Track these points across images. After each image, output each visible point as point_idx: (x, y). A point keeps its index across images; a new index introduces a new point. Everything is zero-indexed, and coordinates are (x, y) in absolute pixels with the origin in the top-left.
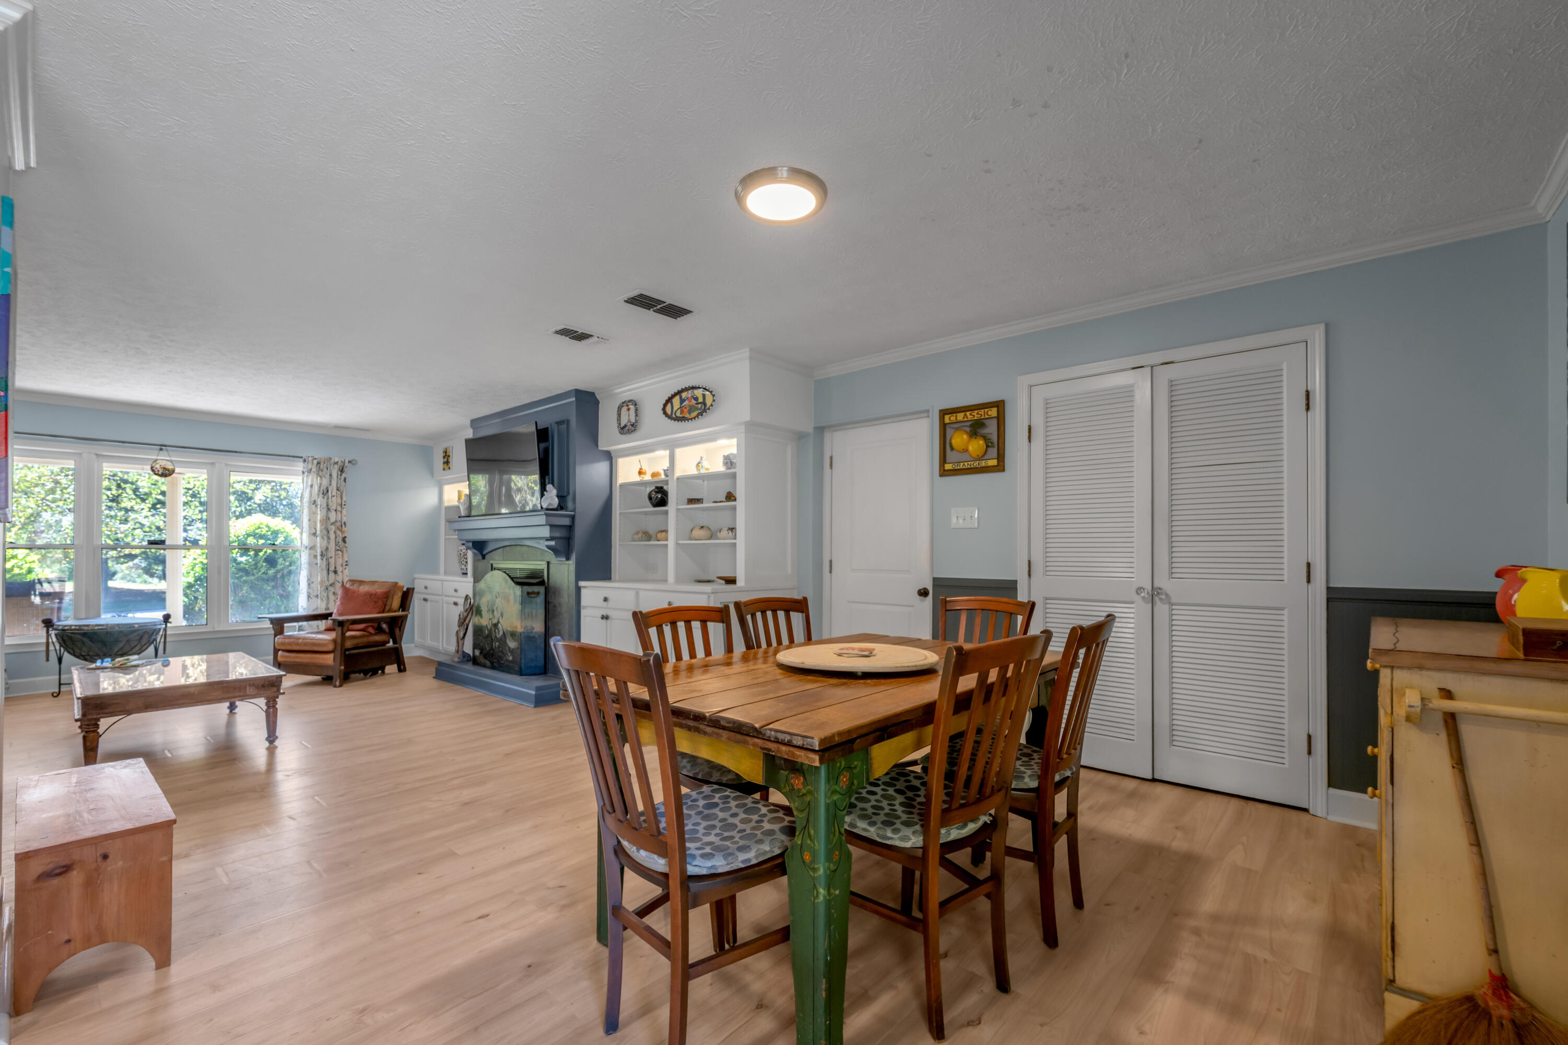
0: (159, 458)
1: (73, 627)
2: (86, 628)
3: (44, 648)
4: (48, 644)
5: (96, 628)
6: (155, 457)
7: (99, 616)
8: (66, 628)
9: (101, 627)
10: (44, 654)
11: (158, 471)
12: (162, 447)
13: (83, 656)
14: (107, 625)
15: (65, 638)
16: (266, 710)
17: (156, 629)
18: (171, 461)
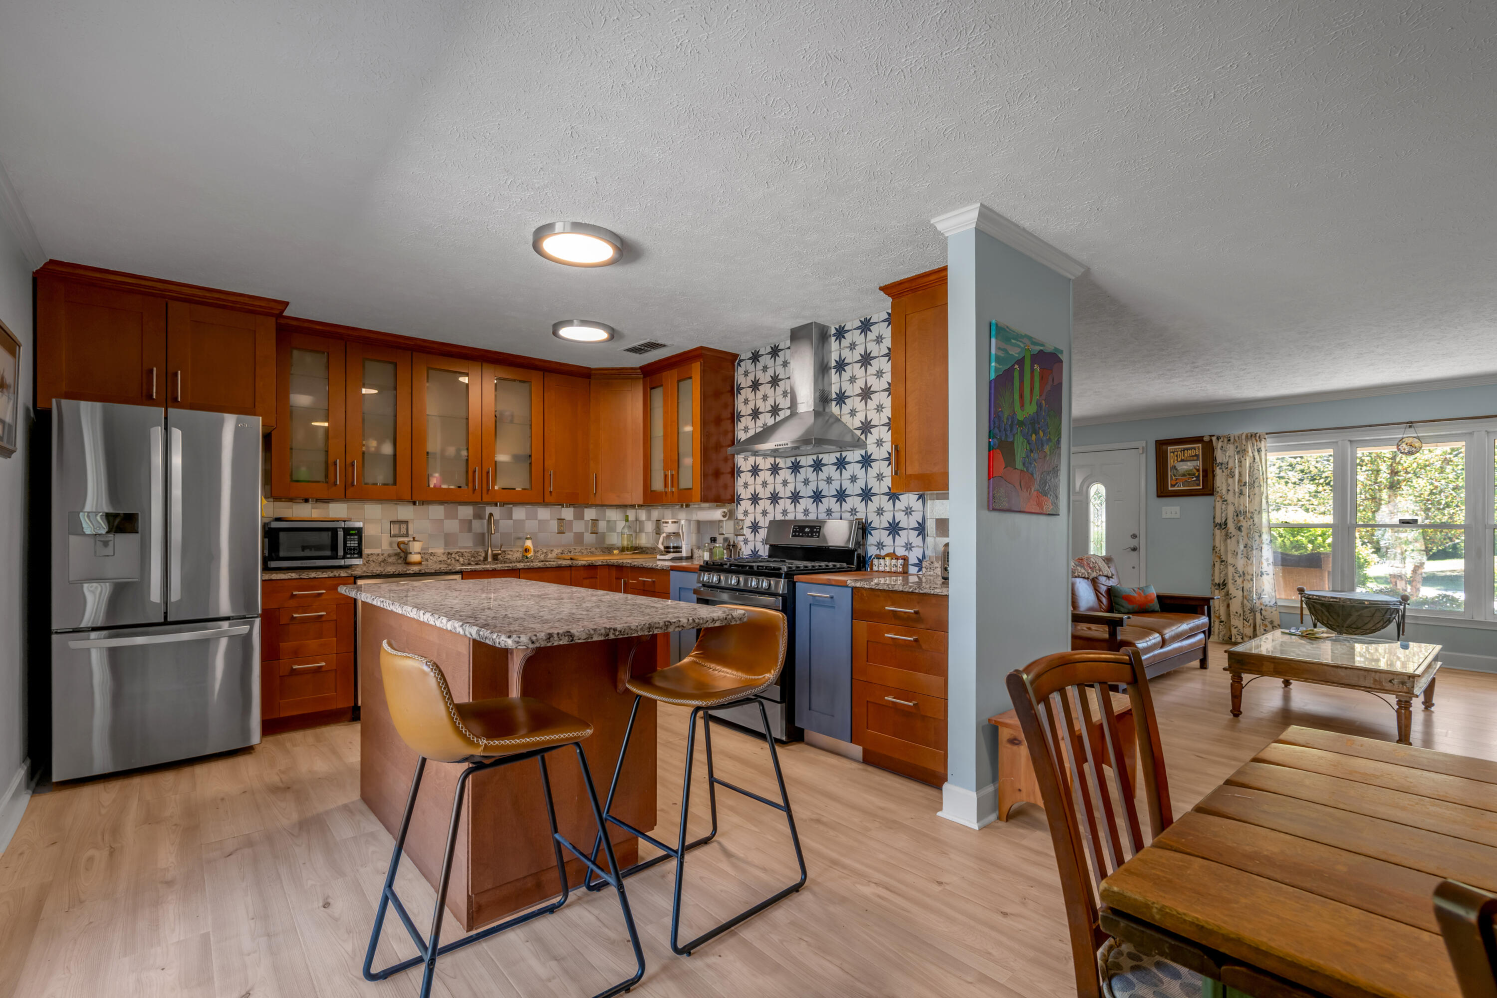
0: (1404, 436)
1: (1315, 597)
2: (1323, 599)
3: (1299, 612)
4: (1302, 608)
5: (1332, 600)
6: (1401, 436)
7: (1353, 590)
8: (1310, 597)
9: (1335, 600)
10: (1299, 617)
11: (1405, 449)
12: (1410, 424)
13: (1330, 625)
14: (1340, 598)
15: (1311, 606)
16: (1397, 709)
17: (1390, 609)
18: (1418, 438)
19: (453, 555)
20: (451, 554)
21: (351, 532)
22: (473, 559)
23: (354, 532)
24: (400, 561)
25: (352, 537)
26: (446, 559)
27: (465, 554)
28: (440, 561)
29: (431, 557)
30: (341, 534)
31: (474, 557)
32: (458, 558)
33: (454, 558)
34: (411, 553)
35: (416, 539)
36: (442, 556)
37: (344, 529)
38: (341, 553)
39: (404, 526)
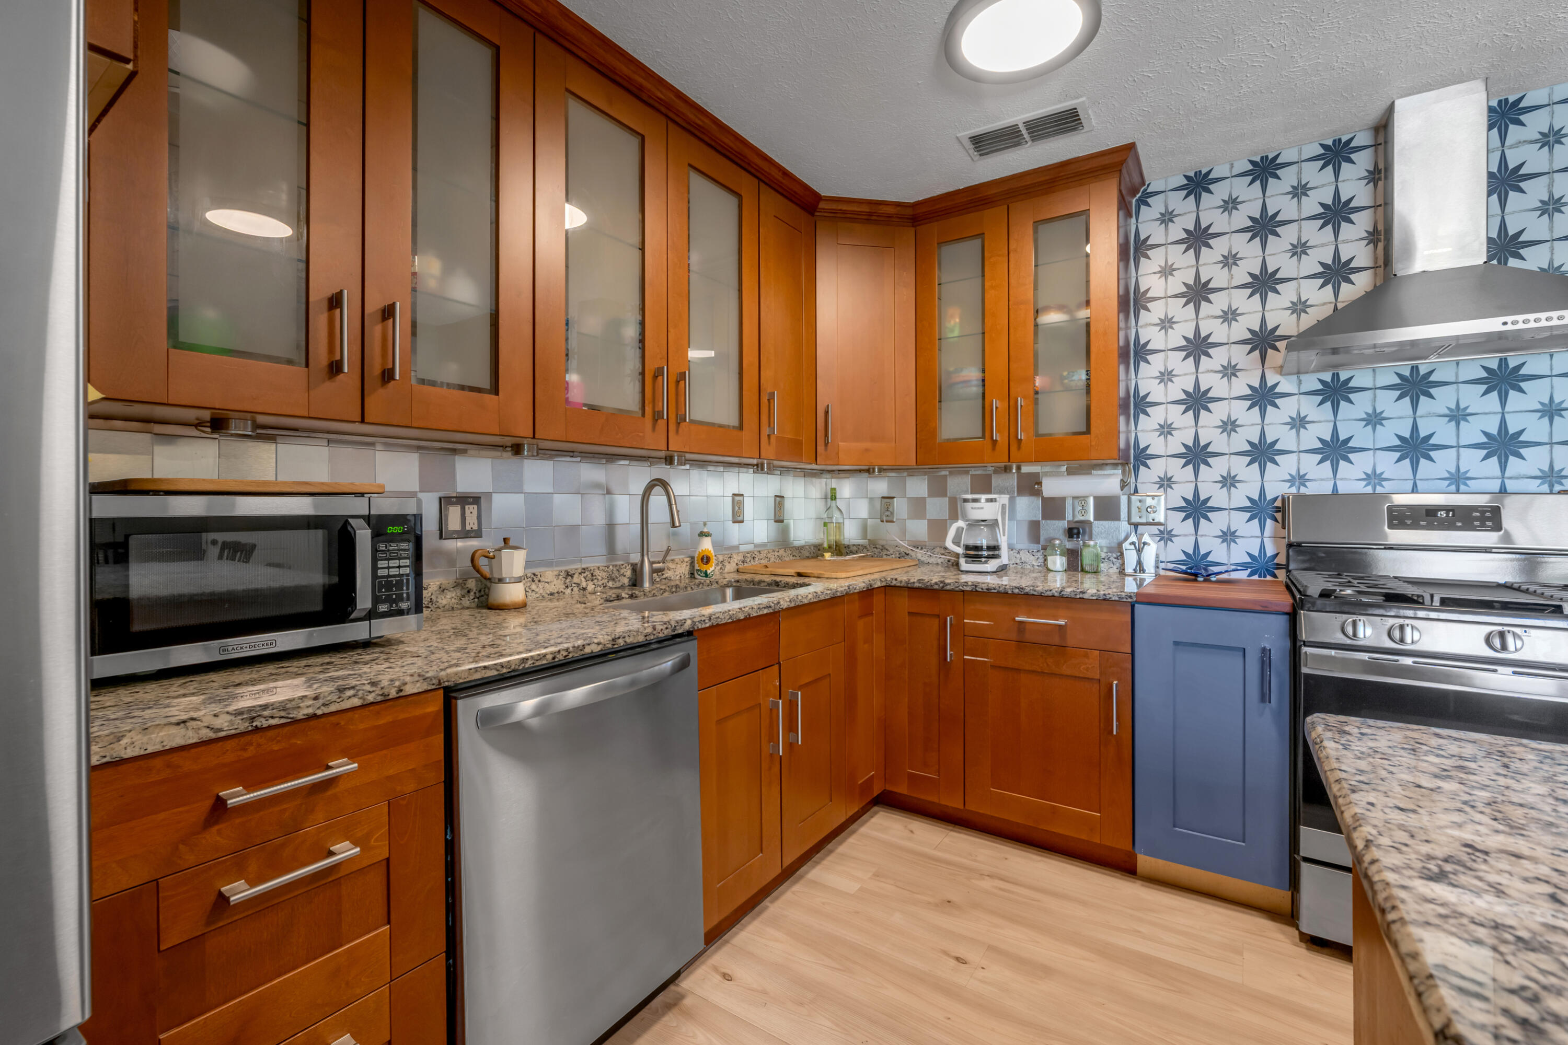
19: (576, 576)
20: (572, 576)
21: (391, 530)
22: (610, 584)
23: (397, 529)
24: (466, 602)
25: (393, 546)
26: (561, 587)
27: (597, 573)
28: (552, 594)
29: (534, 587)
30: (363, 536)
31: (614, 580)
32: (584, 584)
33: (578, 585)
34: (501, 581)
35: (511, 543)
36: (555, 582)
37: (368, 519)
38: (364, 601)
39: (472, 510)
